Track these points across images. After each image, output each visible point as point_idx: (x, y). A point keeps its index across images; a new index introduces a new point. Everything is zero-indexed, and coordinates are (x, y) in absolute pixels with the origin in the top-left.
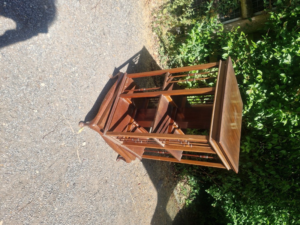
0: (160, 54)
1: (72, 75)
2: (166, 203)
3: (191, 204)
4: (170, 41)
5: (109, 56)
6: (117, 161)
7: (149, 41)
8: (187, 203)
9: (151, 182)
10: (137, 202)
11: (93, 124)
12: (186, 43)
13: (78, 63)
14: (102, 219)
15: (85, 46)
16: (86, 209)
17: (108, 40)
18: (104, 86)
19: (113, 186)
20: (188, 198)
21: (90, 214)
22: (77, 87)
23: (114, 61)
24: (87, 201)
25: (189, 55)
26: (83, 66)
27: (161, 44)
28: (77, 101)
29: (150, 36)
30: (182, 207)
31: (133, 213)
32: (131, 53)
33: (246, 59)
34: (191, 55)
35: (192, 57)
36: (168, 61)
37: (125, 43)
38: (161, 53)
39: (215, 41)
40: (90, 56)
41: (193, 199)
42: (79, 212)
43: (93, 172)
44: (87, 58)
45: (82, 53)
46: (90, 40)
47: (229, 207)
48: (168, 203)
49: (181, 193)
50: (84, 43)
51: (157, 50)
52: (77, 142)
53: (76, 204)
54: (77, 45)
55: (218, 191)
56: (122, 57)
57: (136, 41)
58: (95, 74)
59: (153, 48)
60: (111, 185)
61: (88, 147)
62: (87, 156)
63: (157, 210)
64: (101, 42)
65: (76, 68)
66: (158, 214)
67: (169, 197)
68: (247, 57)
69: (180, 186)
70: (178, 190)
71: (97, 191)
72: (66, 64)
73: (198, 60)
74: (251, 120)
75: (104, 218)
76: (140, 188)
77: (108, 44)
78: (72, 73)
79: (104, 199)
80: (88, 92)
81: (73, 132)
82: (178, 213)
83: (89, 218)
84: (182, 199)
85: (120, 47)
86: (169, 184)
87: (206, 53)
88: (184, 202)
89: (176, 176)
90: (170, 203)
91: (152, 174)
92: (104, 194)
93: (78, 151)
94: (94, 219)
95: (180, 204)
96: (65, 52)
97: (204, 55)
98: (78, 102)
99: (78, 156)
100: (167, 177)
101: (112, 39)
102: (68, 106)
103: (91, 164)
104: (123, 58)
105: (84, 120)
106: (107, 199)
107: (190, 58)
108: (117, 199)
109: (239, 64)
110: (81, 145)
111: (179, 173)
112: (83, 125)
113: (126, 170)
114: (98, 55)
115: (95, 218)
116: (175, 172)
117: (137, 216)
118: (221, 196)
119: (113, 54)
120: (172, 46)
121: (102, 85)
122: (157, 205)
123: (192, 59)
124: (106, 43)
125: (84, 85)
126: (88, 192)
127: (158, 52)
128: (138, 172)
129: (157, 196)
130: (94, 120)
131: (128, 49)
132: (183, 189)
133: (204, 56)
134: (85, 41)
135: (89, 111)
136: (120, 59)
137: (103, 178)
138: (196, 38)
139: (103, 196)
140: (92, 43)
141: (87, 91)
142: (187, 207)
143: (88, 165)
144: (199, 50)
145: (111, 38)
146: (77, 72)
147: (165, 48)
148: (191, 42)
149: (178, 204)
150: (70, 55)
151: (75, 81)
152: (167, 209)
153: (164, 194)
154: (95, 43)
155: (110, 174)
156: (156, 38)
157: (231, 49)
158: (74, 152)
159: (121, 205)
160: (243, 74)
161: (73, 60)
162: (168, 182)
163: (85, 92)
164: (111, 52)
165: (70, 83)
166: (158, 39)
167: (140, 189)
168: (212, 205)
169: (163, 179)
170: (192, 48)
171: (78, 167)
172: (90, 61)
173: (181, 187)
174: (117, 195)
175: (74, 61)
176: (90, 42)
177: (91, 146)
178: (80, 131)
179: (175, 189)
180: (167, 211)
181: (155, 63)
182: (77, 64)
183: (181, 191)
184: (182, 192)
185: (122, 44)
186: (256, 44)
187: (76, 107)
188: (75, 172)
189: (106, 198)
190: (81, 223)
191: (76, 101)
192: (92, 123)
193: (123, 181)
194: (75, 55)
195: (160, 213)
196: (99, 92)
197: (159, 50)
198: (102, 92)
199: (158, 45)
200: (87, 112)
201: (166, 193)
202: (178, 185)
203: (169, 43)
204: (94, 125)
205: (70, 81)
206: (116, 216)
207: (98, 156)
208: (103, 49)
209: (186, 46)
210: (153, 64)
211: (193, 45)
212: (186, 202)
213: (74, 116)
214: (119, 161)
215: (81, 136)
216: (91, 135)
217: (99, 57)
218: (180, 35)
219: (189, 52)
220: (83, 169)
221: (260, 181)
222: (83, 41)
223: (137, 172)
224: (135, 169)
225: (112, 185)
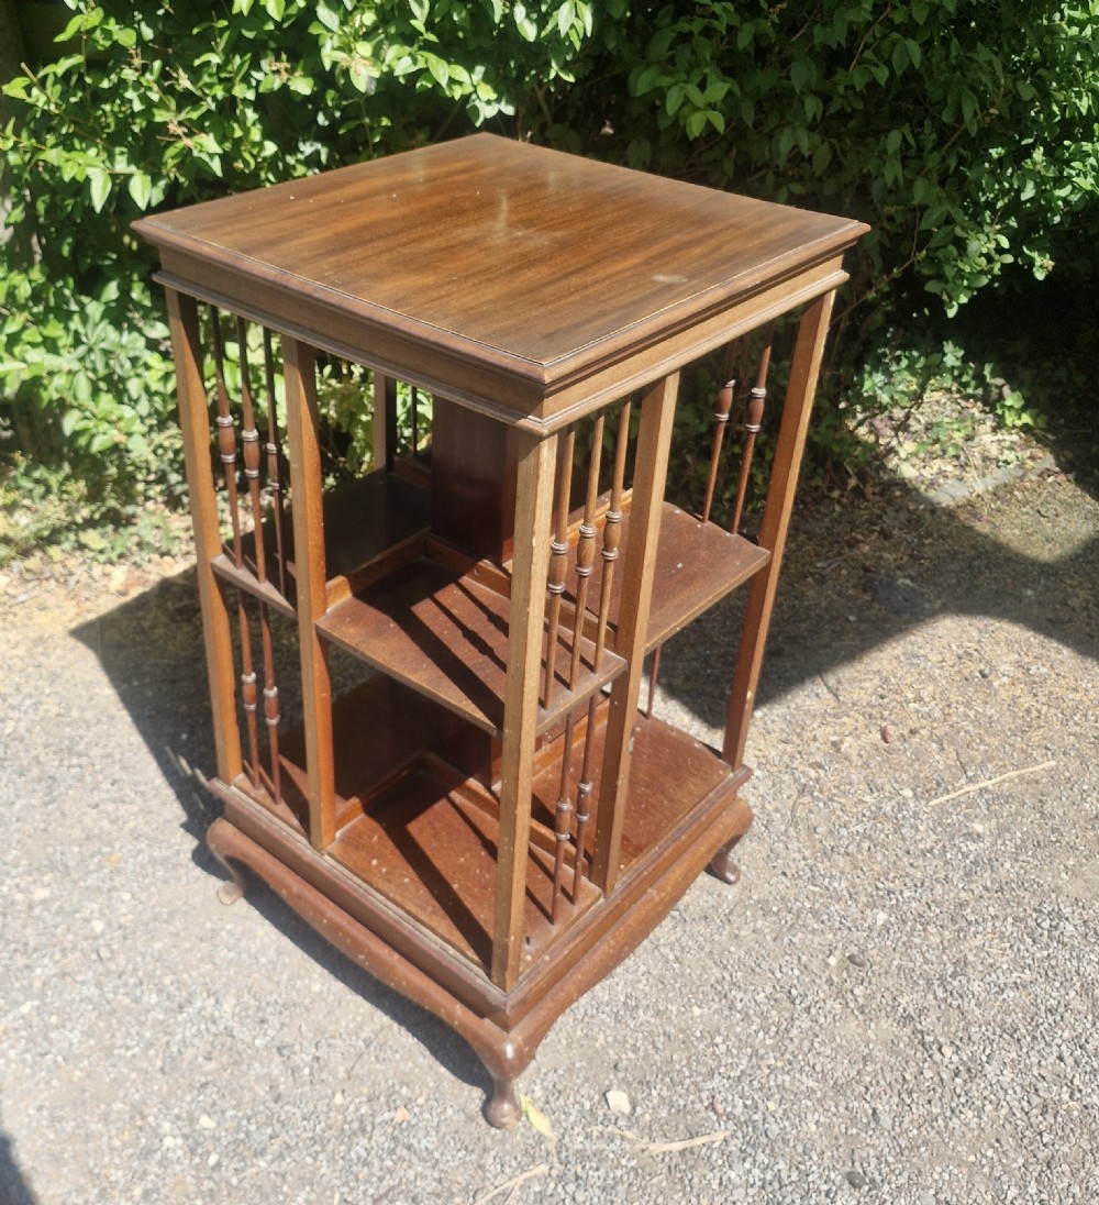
0: (121, 556)
1: (208, 1153)
2: (1008, 559)
3: (1027, 394)
4: (48, 490)
5: (114, 894)
6: (738, 879)
7: (40, 617)
8: (1019, 423)
9: (875, 655)
10: (991, 759)
11: (505, 1053)
12: (63, 406)
13: (138, 1111)
14: (1077, 1004)
15: (43, 1055)
16: (1004, 1111)
17: (19, 897)
18: (286, 942)
19: (882, 917)
20: (993, 410)
21: (1042, 1085)
22: (278, 1128)
23: (142, 866)
24: (963, 1100)
25: (134, 387)
26: (159, 1076)
27: (67, 546)
28: (363, 1130)
29: (16, 609)
30: (1039, 453)
31: (1057, 792)
32: (105, 746)
33: (164, 75)
34: (138, 376)
35: (146, 374)
36: (166, 503)
37: (43, 785)
38: (119, 550)
39: (61, 236)
40: (102, 1024)
41: (1000, 381)
42: (1021, 1161)
43: (791, 1047)
44: (113, 1046)
45: (80, 1079)
46: (10, 1017)
47: (1060, 181)
48: (1014, 545)
49: (957, 457)
50: (24, 1061)
51: (97, 570)
52: (603, 1146)
53: (971, 1175)
54: (32, 1112)
55: (961, 245)
56: (123, 809)
57: (36, 705)
58: (212, 1001)
59: (86, 594)
60: (875, 934)
61: (639, 1075)
62: (695, 1083)
63: (1050, 620)
64: (26, 945)
65: (166, 1126)
66: (1070, 621)
67: (979, 534)
68: (157, 64)
69: (914, 460)
70: (941, 473)
71: (908, 1030)
72: (138, 1192)
73: (165, 339)
74: (538, 55)
75: (1072, 994)
76: (906, 732)
77: (44, 901)
78: (193, 1152)
79: (955, 983)
80: (313, 1050)
81: (544, 1168)
82: (1079, 481)
83: (1066, 1096)
84: (994, 451)
85: (63, 815)
86: (896, 532)
87: (125, 291)
88: (1015, 438)
89: (853, 482)
90: (1013, 530)
91: (827, 646)
92: (929, 983)
93: (658, 1147)
94: (1070, 1061)
95: (1022, 465)
96: (69, 1193)
97: (138, 306)
98: (369, 1128)
99: (688, 1144)
100: (858, 542)
101: (13, 872)
102: (385, 1195)
103: (744, 1061)
104: (132, 802)
105: (477, 1094)
106: (961, 966)
107: (155, 386)
108: (963, 895)
109: (195, 115)
110: (622, 1123)
111: (838, 466)
112: (506, 1107)
113: (794, 823)
114: (101, 968)
115: (1066, 1054)
116: (831, 489)
117: (1074, 765)
118: (987, 229)
119: (100, 867)
120: (80, 487)
121: (279, 953)
122: (1015, 620)
123: (161, 374)
124: (37, 911)
125: (269, 1075)
126: (910, 1094)
127: (111, 562)
128: (815, 739)
129: (965, 621)
130: (476, 1045)
131: (81, 766)
132: (937, 441)
133: (147, 303)
134: (12, 1053)
135: (428, 1053)
136: (131, 825)
137: (830, 982)
138: (34, 345)
139: (940, 994)
140: (25, 1008)
141: (308, 1059)
142: (1042, 422)
143: (746, 1080)
144: (110, 329)
145: (8, 874)
146: (192, 1120)
147: (90, 523)
148: (60, 381)
149: (1022, 478)
150: (92, 1164)
151: (242, 1136)
152: (1045, 553)
153: (955, 566)
154: (31, 985)
155: (814, 932)
156: (28, 570)
157: (104, 156)
158: (665, 1171)
159: (1003, 872)
160: (258, 95)
161: (117, 1143)
162: (885, 535)
163: (311, 1074)
164: (92, 881)
165: (255, 1170)
166: (34, 562)
167: (913, 732)
168: (1040, 275)
169: (866, 570)
170: (94, 370)
171: (753, 1146)
172: (134, 1031)
173: (922, 455)
174: (939, 890)
175: (126, 1137)
176: (23, 1017)
177: (635, 1050)
178: (541, 1123)
179: (931, 494)
180: (1058, 551)
181: (175, 589)
182: (143, 1117)
183: (944, 452)
184: (951, 451)
185: (46, 804)
186: (79, 11)
187: (399, 1136)
188: (784, 1175)
189: (950, 970)
190: (1087, 1147)
191: (364, 1141)
192: (498, 1057)
193: (859, 846)
194: (93, 1126)
195: (1067, 605)
196: (319, 981)
197: (102, 558)
198: (317, 959)
199: (71, 563)
200: (431, 1068)
201: (954, 555)
202: (908, 472)
203: (61, 500)
204: (510, 1051)
205: (243, 1170)
206: (1067, 911)
207: (697, 1011)
208: (70, 937)
209: (80, 408)
210: (180, 600)
211: (76, 366)
212: (1014, 427)
213: (451, 1159)
214: (735, 870)
215: (572, 1118)
216: (569, 1046)
217: (112, 967)
218: (19, 426)
219: (117, 387)
220: (770, 1119)
221: (910, 16)
222: (13, 1066)
223: (813, 746)
224: (792, 757)
225: (880, 923)
